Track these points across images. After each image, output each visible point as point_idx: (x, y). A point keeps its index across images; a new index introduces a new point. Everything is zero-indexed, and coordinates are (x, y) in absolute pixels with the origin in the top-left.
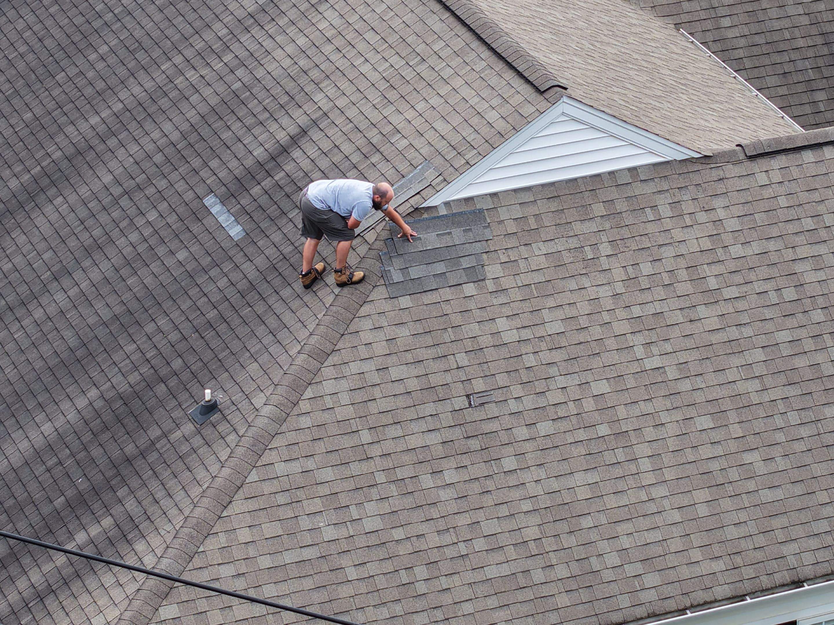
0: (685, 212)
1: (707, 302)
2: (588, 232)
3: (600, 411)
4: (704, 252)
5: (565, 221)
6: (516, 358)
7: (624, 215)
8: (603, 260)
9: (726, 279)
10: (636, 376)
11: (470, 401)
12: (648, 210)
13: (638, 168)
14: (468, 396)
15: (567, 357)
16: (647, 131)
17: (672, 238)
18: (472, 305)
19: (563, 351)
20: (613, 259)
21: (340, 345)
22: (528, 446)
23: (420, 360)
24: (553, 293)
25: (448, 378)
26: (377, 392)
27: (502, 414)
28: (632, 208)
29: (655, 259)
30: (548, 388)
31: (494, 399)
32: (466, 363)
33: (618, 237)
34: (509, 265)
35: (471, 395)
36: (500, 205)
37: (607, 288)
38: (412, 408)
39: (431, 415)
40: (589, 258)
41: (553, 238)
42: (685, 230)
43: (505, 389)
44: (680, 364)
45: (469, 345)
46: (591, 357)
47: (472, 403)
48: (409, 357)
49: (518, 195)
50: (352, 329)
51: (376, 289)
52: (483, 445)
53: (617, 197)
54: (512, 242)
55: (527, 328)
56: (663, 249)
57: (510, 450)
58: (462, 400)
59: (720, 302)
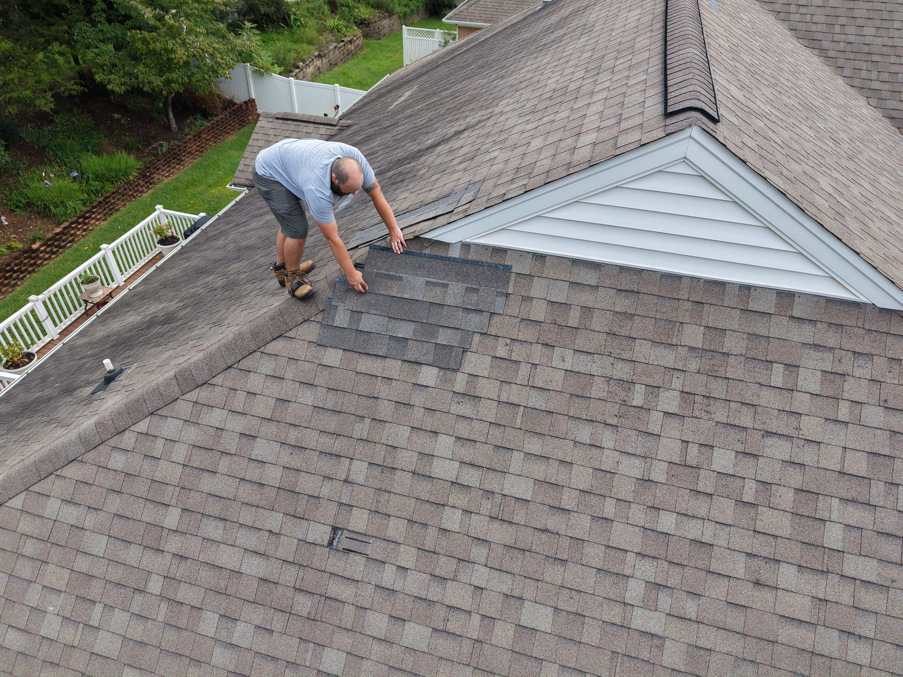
0: (846, 395)
1: (804, 564)
2: (656, 363)
3: (515, 655)
4: (847, 477)
5: (627, 333)
6: (435, 506)
7: (731, 360)
8: (656, 418)
9: (865, 540)
10: (609, 628)
11: (334, 539)
12: (778, 369)
13: (797, 295)
14: (335, 529)
15: (511, 542)
16: (840, 240)
17: (798, 429)
18: (418, 399)
19: (512, 529)
20: (674, 422)
21: (219, 380)
22: (377, 649)
23: (303, 446)
24: (546, 433)
25: (327, 490)
26: (224, 464)
27: (366, 580)
28: (751, 354)
29: (747, 451)
30: (456, 576)
31: (368, 553)
32: (360, 479)
33: (701, 390)
34: (504, 364)
35: (340, 529)
36: (539, 274)
37: (637, 462)
38: (254, 508)
39: (271, 531)
40: (634, 404)
41: (592, 351)
42: (831, 425)
43: (392, 546)
44: (696, 647)
45: (380, 454)
46: (550, 560)
47: (335, 543)
48: (293, 436)
49: (576, 270)
50: (244, 364)
51: (305, 325)
52: (313, 613)
53: (736, 327)
54: (529, 334)
55: (476, 468)
56: (769, 441)
57: (346, 640)
58: (324, 530)
59: (830, 576)
